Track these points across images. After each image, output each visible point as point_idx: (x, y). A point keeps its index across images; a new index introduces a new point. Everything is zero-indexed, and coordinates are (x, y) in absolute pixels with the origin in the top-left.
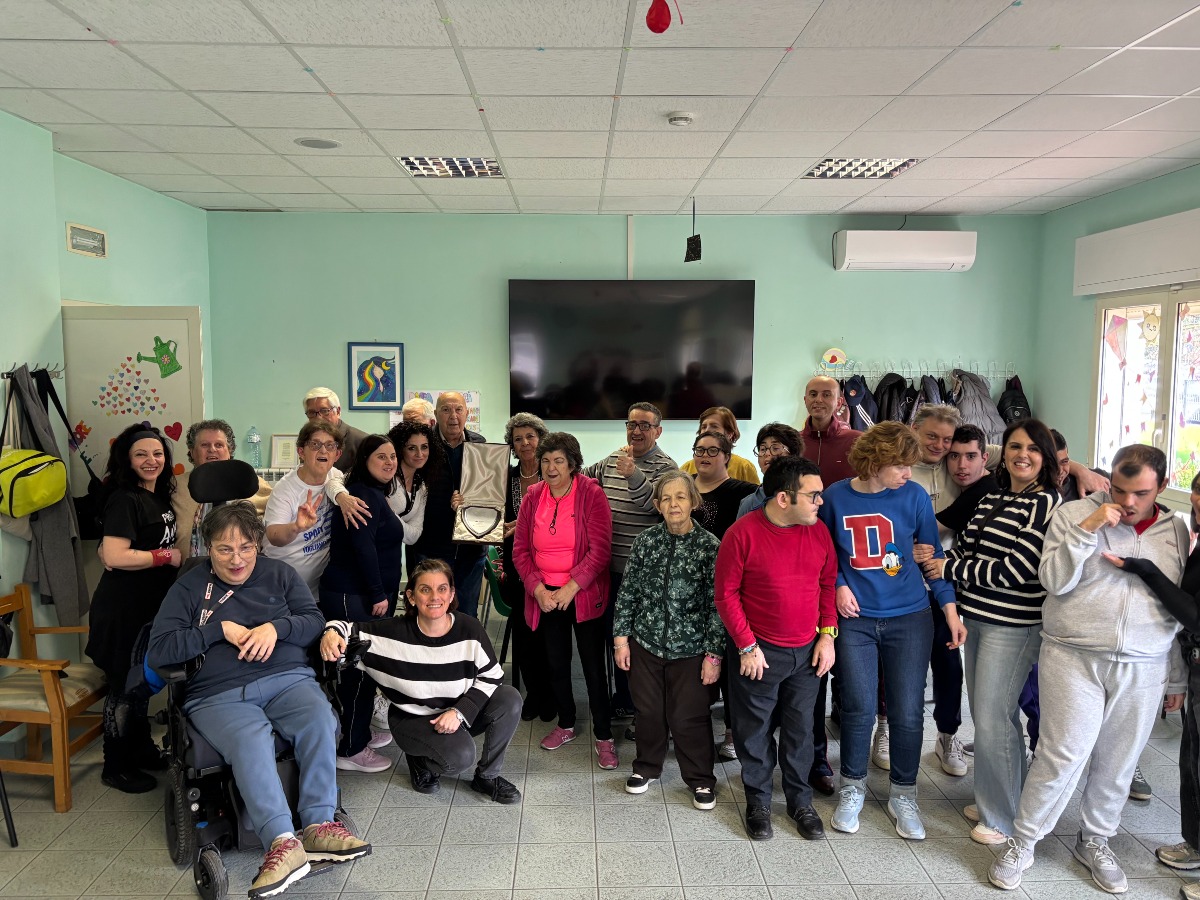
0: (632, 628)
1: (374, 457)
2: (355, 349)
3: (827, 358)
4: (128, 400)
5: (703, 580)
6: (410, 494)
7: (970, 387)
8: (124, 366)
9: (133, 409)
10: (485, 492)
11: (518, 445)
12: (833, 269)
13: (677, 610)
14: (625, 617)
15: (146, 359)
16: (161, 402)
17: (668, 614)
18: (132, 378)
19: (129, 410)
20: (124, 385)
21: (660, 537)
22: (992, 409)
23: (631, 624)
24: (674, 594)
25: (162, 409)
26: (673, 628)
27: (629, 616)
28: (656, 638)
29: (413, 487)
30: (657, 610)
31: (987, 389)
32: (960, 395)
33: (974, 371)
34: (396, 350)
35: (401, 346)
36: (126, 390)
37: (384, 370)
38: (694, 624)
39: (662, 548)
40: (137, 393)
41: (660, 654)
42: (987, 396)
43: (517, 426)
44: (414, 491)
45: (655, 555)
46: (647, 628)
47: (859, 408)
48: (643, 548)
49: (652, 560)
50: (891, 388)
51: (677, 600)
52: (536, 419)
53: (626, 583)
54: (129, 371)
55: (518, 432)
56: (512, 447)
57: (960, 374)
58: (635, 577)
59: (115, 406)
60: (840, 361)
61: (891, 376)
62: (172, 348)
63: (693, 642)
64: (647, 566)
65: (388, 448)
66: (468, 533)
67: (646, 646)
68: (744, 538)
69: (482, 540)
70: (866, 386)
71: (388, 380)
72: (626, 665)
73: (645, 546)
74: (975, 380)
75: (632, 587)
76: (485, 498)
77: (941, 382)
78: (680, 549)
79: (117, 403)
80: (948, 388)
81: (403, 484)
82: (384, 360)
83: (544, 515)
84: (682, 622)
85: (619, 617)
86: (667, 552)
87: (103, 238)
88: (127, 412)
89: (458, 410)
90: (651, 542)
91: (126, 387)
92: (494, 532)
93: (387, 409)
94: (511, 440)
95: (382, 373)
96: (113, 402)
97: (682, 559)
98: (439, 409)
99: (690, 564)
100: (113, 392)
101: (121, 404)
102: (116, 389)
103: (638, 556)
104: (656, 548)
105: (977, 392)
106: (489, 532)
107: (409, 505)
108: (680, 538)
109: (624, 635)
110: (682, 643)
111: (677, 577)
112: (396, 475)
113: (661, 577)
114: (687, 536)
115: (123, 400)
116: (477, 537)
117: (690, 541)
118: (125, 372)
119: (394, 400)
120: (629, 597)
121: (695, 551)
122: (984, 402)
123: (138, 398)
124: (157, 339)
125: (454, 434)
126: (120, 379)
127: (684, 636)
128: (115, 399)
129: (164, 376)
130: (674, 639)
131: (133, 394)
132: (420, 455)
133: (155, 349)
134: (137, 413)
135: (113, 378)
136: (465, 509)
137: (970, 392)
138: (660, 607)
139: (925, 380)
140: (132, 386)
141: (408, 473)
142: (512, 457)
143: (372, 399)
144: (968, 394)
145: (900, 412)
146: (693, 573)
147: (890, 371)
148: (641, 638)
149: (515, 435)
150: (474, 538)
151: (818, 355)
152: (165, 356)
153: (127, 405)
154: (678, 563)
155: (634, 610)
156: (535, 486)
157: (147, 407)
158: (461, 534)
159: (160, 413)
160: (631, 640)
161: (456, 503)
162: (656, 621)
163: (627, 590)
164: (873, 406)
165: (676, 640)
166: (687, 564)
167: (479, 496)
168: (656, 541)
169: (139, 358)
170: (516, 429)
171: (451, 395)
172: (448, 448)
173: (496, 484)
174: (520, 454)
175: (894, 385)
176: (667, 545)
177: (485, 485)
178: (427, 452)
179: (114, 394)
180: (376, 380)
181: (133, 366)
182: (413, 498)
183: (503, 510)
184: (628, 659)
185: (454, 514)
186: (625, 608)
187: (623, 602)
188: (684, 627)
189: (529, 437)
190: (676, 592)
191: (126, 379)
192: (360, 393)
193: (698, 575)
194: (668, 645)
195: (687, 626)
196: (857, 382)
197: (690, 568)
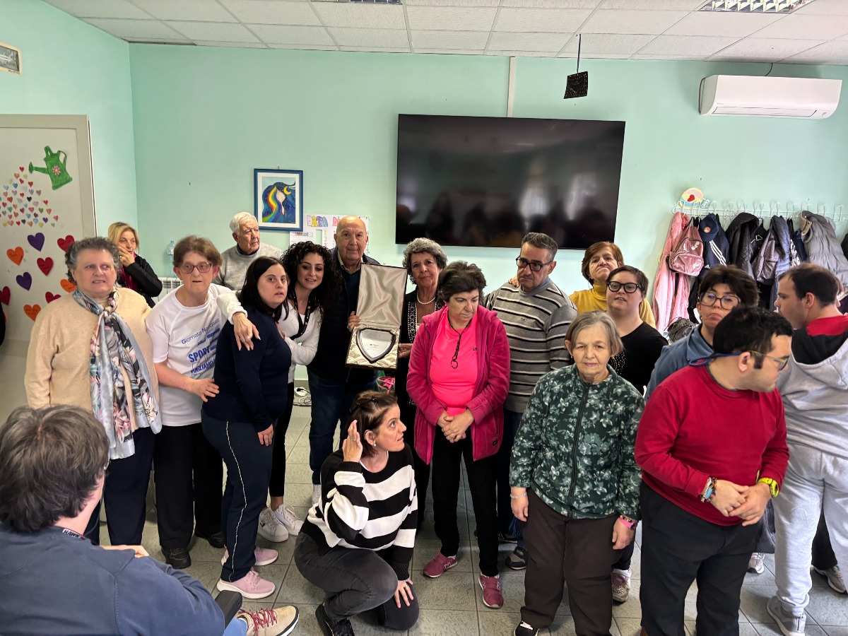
0: (532, 479)
1: (263, 280)
2: (260, 175)
3: (686, 196)
4: (22, 210)
5: (620, 437)
6: (303, 317)
7: (818, 228)
8: (17, 176)
9: (28, 220)
10: (381, 315)
11: (414, 270)
12: (698, 113)
13: (586, 467)
14: (523, 466)
15: (37, 169)
16: (53, 214)
17: (575, 471)
18: (25, 188)
19: (24, 221)
20: (18, 196)
21: (569, 383)
22: (838, 249)
23: (530, 475)
24: (584, 449)
25: (54, 221)
26: (582, 486)
27: (528, 465)
28: (561, 495)
29: (307, 309)
30: (562, 464)
31: (833, 231)
32: (808, 235)
33: (821, 213)
34: (297, 176)
35: (301, 172)
36: (20, 201)
37: (286, 195)
38: (605, 483)
39: (572, 396)
40: (30, 204)
41: (565, 512)
42: (833, 237)
43: (414, 252)
44: (307, 315)
45: (563, 403)
46: (550, 482)
47: (712, 243)
48: (549, 394)
49: (560, 409)
50: (743, 227)
51: (587, 456)
52: (434, 244)
53: (525, 429)
54: (22, 181)
55: (416, 258)
56: (410, 272)
57: (809, 216)
58: (537, 423)
59: (10, 217)
60: (697, 200)
61: (743, 215)
62: (62, 157)
63: (604, 503)
64: (554, 415)
65: (279, 270)
66: (362, 357)
67: (548, 501)
68: (682, 397)
69: (375, 365)
70: (719, 224)
71: (289, 205)
72: (524, 516)
73: (552, 392)
74: (822, 221)
75: (533, 434)
76: (380, 321)
77: (790, 222)
78: (593, 399)
79: (12, 213)
80: (796, 228)
81: (296, 307)
82: (286, 185)
83: (444, 347)
84: (592, 481)
85: (518, 466)
86: (578, 402)
87: (17, 55)
88: (21, 223)
89: (358, 235)
90: (557, 387)
91: (20, 197)
92: (387, 357)
93: (288, 230)
94: (410, 266)
95: (284, 198)
96: (8, 213)
97: (596, 411)
98: (340, 234)
99: (605, 417)
100: (8, 202)
101: (16, 215)
102: (10, 199)
103: (543, 403)
104: (565, 396)
105: (825, 233)
106: (382, 357)
107: (302, 328)
108: (594, 387)
109: (522, 486)
110: (591, 504)
111: (590, 431)
112: (288, 297)
113: (570, 430)
114: (603, 385)
115: (18, 211)
116: (371, 362)
117: (605, 390)
118: (19, 182)
119: (294, 221)
120: (527, 444)
121: (611, 402)
122: (830, 241)
123: (32, 209)
124: (47, 149)
125: (352, 260)
126: (14, 189)
127: (594, 496)
128: (10, 209)
129: (55, 187)
130: (582, 499)
131: (26, 206)
132: (314, 276)
133: (46, 160)
134: (31, 224)
135: (7, 188)
136: (361, 330)
137: (818, 232)
138: (567, 462)
139: (775, 221)
140: (25, 197)
141: (301, 294)
142: (409, 281)
143: (274, 221)
144: (817, 234)
145: (751, 248)
146: (609, 427)
147: (742, 210)
148: (543, 491)
149: (413, 261)
150: (367, 363)
151: (678, 194)
152: (55, 167)
153: (21, 216)
154: (591, 416)
155: (533, 459)
156: (433, 316)
157: (40, 219)
158: (354, 357)
159: (53, 225)
160: (529, 491)
161: (351, 325)
162: (561, 477)
163: (527, 437)
164: (725, 243)
165: (585, 500)
166: (601, 416)
167: (375, 318)
168: (564, 388)
169: (31, 169)
170: (413, 255)
171: (351, 219)
172: (345, 273)
173: (392, 308)
174: (418, 280)
175: (746, 224)
176: (578, 393)
177: (383, 308)
178: (321, 274)
179: (9, 204)
180: (278, 203)
181: (26, 176)
182: (307, 320)
183: (398, 333)
184: (526, 510)
185: (350, 334)
186: (523, 456)
187: (521, 450)
188: (594, 486)
189: (428, 263)
190: (587, 447)
191: (19, 190)
192: (264, 215)
193: (615, 431)
194: (575, 504)
195: (598, 486)
196: (712, 220)
197: (605, 422)
